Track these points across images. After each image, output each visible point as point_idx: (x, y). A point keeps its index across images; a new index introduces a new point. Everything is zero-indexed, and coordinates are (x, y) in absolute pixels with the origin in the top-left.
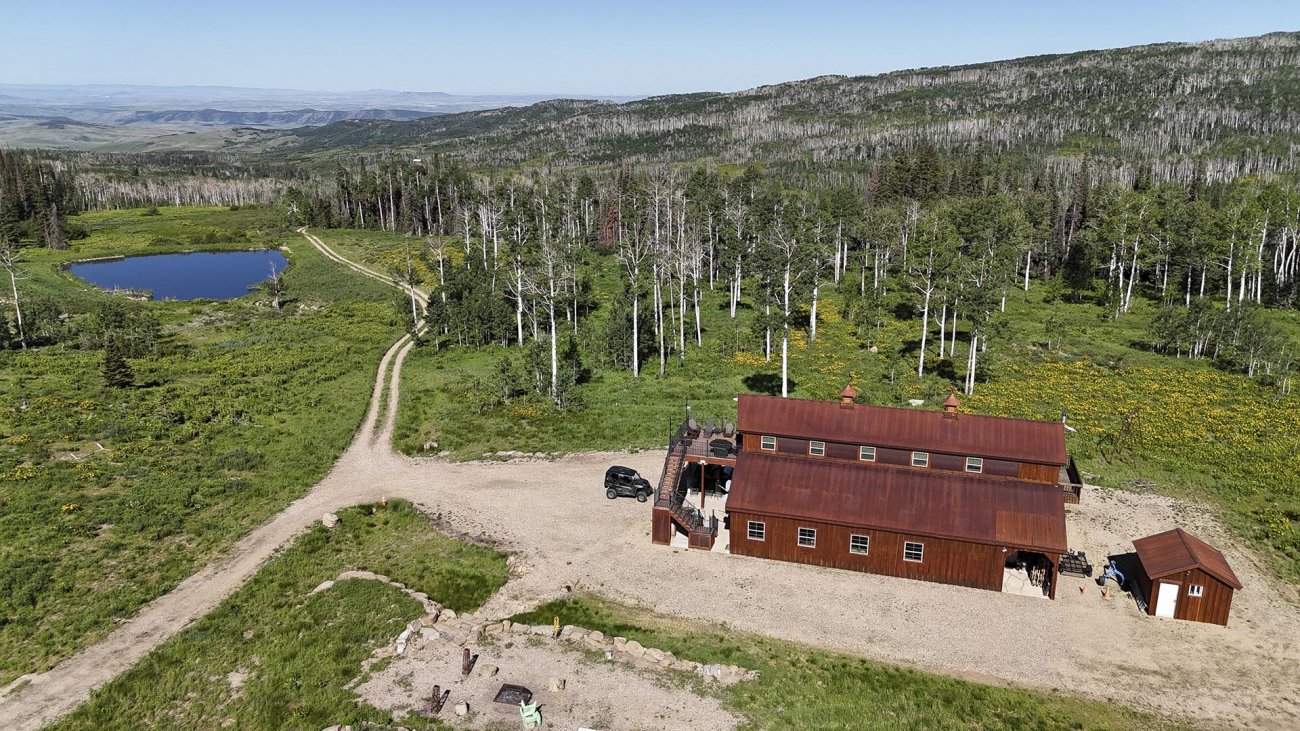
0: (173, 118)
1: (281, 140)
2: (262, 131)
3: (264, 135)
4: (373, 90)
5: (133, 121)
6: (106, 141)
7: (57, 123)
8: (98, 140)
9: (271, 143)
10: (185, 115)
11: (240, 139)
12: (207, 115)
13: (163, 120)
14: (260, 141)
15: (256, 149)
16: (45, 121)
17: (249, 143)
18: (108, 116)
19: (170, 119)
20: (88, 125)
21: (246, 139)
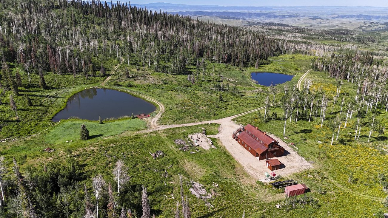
1: (379, 27)
2: (374, 23)
5: (336, 18)
6: (327, 24)
7: (314, 18)
8: (324, 24)
9: (375, 27)
10: (352, 16)
11: (365, 25)
12: (359, 16)
13: (345, 18)
14: (371, 26)
15: (369, 29)
16: (312, 17)
17: (367, 27)
18: (329, 16)
19: (347, 18)
20: (322, 19)
21: (367, 25)
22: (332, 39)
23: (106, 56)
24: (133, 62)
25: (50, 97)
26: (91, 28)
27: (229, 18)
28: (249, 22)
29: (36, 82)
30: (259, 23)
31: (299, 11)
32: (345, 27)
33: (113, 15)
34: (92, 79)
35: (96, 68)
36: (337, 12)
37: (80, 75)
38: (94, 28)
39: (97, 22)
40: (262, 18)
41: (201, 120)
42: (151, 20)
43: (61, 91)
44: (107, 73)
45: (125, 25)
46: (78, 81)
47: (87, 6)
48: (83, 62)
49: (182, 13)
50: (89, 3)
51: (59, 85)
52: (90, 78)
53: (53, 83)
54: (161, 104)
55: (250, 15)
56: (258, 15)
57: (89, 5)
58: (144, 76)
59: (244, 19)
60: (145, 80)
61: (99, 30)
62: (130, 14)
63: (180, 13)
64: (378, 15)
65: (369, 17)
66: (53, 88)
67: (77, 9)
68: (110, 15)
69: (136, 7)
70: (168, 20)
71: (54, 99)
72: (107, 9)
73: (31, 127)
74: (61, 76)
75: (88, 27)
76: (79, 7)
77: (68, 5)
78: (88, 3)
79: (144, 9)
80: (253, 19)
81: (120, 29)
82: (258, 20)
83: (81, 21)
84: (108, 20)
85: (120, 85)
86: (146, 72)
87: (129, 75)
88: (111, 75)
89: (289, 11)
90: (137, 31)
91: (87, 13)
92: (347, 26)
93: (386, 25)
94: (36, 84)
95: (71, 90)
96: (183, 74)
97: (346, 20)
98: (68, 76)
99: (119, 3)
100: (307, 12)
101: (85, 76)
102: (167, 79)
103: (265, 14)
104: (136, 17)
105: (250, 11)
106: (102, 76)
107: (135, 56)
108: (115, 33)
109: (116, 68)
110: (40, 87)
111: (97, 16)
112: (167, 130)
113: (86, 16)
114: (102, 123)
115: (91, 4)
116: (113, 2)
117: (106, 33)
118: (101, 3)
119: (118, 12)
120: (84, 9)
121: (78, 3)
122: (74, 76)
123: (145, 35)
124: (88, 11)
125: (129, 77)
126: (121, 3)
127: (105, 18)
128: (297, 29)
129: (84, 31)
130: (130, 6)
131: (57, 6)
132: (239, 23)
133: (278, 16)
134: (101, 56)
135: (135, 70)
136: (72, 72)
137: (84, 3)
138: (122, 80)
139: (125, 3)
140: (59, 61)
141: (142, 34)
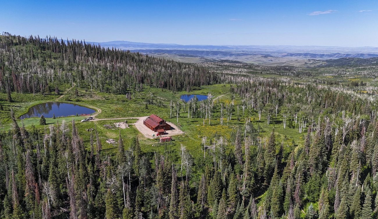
0: (297, 55)
1: (321, 63)
2: (317, 60)
3: (317, 62)
4: (366, 47)
5: (286, 56)
6: (277, 61)
7: (266, 56)
8: (275, 61)
9: (317, 64)
10: (300, 55)
11: (309, 62)
12: (306, 55)
13: (294, 56)
14: (315, 63)
15: (312, 66)
16: (264, 55)
17: (311, 64)
18: (280, 54)
19: (295, 56)
20: (273, 57)
21: (311, 62)
22: (273, 74)
23: (61, 82)
24: (83, 86)
25: (16, 106)
26: (48, 61)
27: (187, 56)
28: (206, 59)
29: (4, 97)
30: (215, 60)
31: (253, 50)
32: (291, 64)
33: (68, 50)
34: (48, 97)
35: (51, 90)
36: (286, 51)
37: (39, 94)
38: (51, 61)
39: (53, 56)
40: (218, 56)
41: (126, 117)
42: (104, 55)
43: (23, 103)
44: (61, 93)
45: (79, 59)
46: (37, 97)
47: (44, 43)
48: (41, 84)
49: (143, 51)
50: (47, 41)
51: (22, 100)
52: (47, 96)
53: (17, 99)
54: (99, 109)
55: (208, 53)
56: (215, 53)
57: (47, 42)
58: (91, 95)
59: (202, 57)
60: (91, 98)
61: (55, 62)
62: (84, 50)
63: (140, 50)
64: (322, 53)
65: (314, 55)
66: (17, 102)
67: (35, 45)
68: (66, 51)
69: (90, 44)
70: (119, 55)
71: (19, 108)
72: (63, 46)
73: (4, 121)
74: (23, 94)
75: (45, 60)
76: (37, 44)
77: (26, 42)
78: (45, 41)
79: (98, 46)
80: (210, 57)
81: (74, 62)
82: (215, 57)
83: (39, 55)
84: (64, 55)
85: (70, 100)
86: (93, 92)
87: (79, 94)
88: (64, 94)
89: (244, 50)
90: (89, 63)
91: (44, 49)
92: (294, 63)
93: (327, 62)
94: (4, 99)
95: (31, 103)
96: (124, 94)
97: (294, 58)
98: (28, 94)
99: (74, 40)
100: (260, 50)
101: (43, 95)
102: (109, 97)
103: (221, 53)
104: (90, 52)
105: (208, 50)
106: (57, 95)
107: (85, 81)
108: (69, 65)
109: (68, 90)
110: (7, 101)
111: (54, 52)
112: (100, 121)
113: (43, 52)
114: (55, 118)
115: (49, 41)
116: (69, 40)
117: (61, 66)
118: (57, 41)
119: (74, 48)
120: (42, 45)
121: (36, 41)
122: (33, 94)
123: (96, 66)
124: (45, 48)
125: (78, 96)
126: (76, 41)
127: (61, 53)
128: (247, 65)
129: (41, 63)
130: (85, 43)
131: (16, 43)
132: (196, 60)
133: (234, 54)
134: (56, 82)
135: (85, 92)
136: (32, 92)
137: (41, 41)
138: (72, 98)
139: (80, 41)
140: (21, 83)
141: (93, 65)
